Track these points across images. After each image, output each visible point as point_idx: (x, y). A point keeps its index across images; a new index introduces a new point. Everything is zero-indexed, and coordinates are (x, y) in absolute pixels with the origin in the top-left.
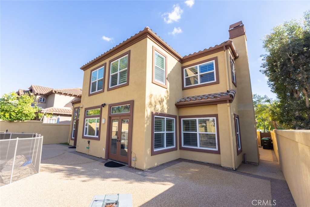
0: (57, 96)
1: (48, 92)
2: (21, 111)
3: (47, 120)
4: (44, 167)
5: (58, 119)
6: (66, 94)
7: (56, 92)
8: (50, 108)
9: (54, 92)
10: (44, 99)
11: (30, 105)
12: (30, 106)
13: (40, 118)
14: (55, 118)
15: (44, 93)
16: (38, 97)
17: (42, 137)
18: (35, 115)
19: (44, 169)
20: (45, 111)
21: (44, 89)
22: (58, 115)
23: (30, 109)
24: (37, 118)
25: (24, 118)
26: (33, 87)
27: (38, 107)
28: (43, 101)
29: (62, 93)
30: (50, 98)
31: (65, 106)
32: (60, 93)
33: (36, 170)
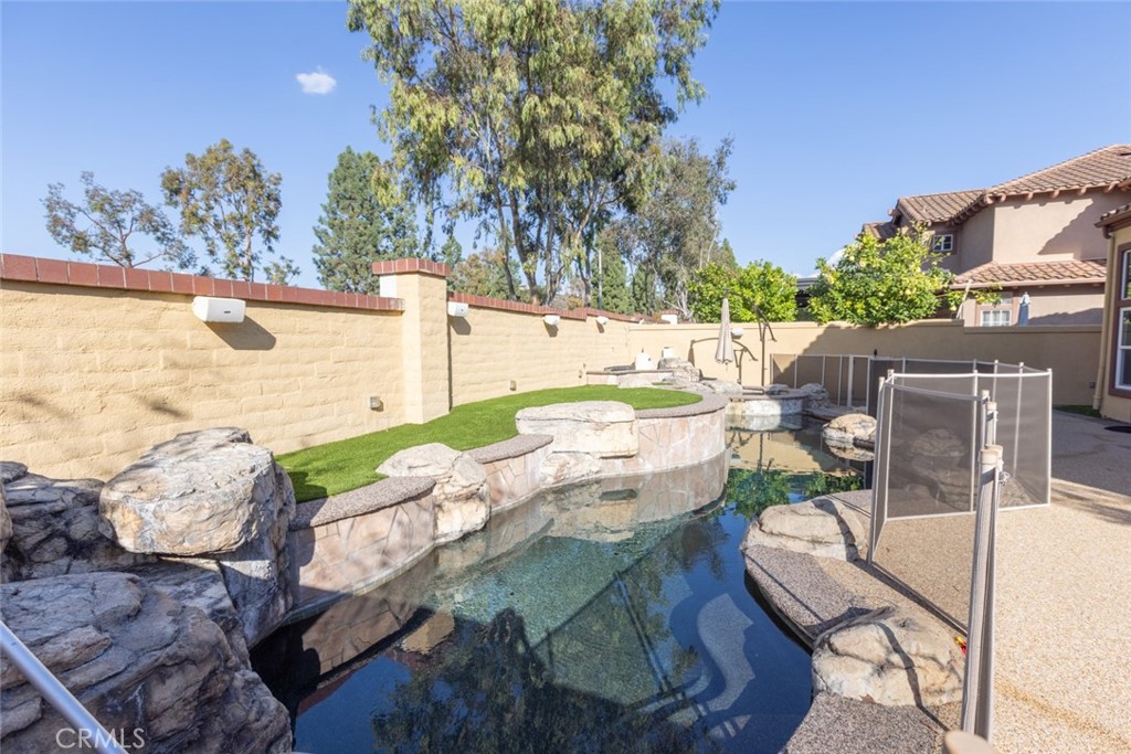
0: (1002, 215)
1: (954, 213)
2: (895, 289)
3: (972, 314)
6: (1043, 197)
7: (996, 199)
8: (981, 269)
9: (990, 201)
10: (948, 239)
11: (915, 267)
12: (919, 270)
13: (954, 308)
14: (1004, 304)
15: (946, 216)
16: (927, 235)
17: (1049, 372)
18: (935, 300)
20: (966, 280)
21: (942, 200)
22: (1017, 291)
23: (921, 281)
24: (943, 310)
25: (906, 313)
26: (905, 203)
27: (942, 272)
28: (947, 246)
29: (1025, 196)
30: (972, 230)
31: (1040, 253)
32: (1017, 199)
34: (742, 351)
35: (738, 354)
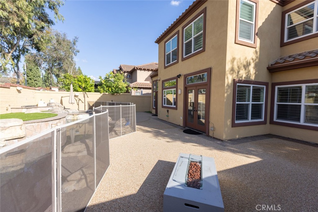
0: (138, 72)
1: (132, 69)
2: (117, 86)
3: (134, 93)
4: (138, 128)
5: (142, 92)
6: (144, 70)
7: (137, 68)
8: (135, 83)
9: (136, 69)
10: (130, 76)
11: (122, 81)
12: (122, 82)
13: (129, 91)
14: (139, 91)
15: (129, 70)
16: (126, 74)
17: (135, 105)
18: (125, 89)
19: (139, 129)
20: (132, 85)
21: (129, 67)
22: (141, 88)
23: (123, 85)
24: (127, 91)
25: (120, 91)
26: (122, 66)
27: (127, 82)
28: (130, 77)
29: (142, 69)
30: (134, 73)
31: (145, 81)
32: (140, 69)
33: (134, 130)
34: (79, 100)
35: (78, 101)
